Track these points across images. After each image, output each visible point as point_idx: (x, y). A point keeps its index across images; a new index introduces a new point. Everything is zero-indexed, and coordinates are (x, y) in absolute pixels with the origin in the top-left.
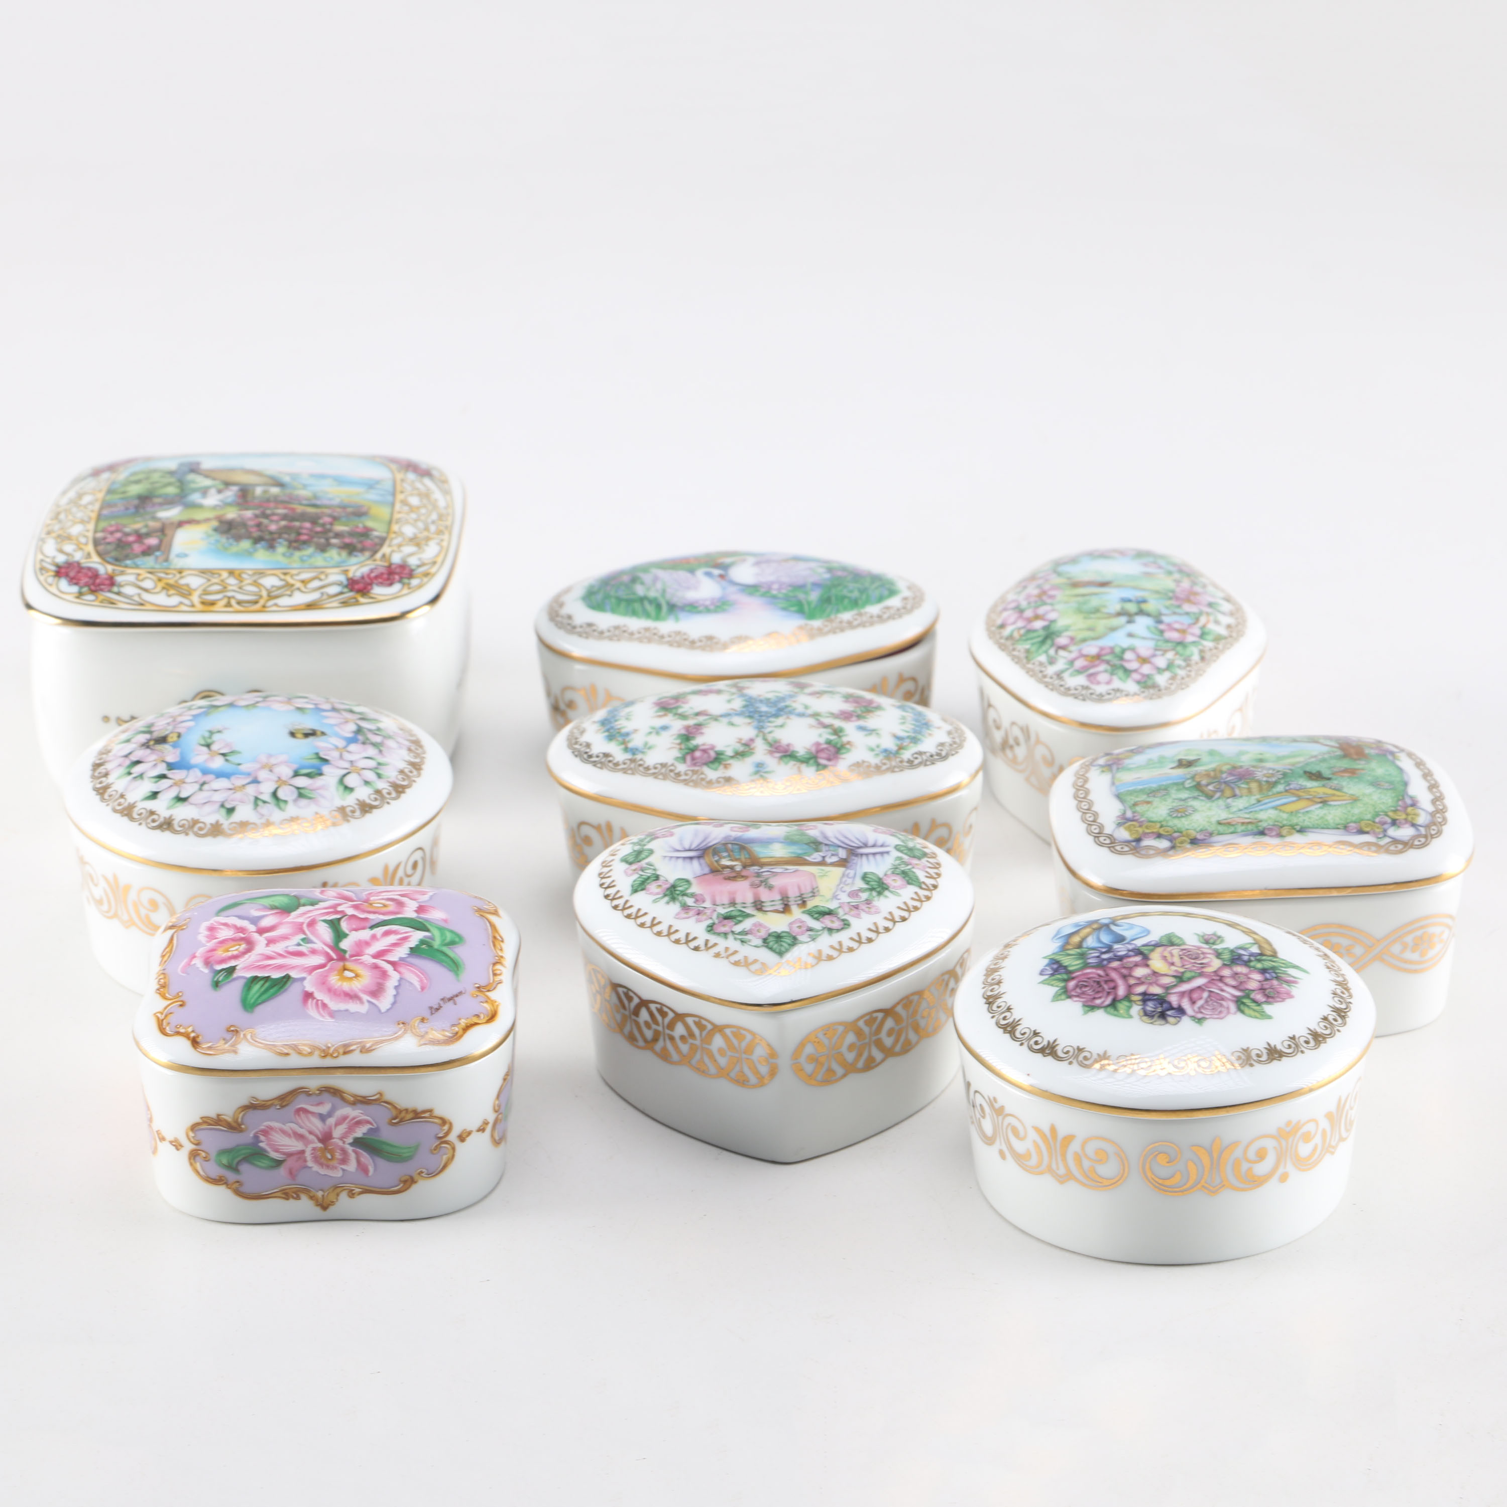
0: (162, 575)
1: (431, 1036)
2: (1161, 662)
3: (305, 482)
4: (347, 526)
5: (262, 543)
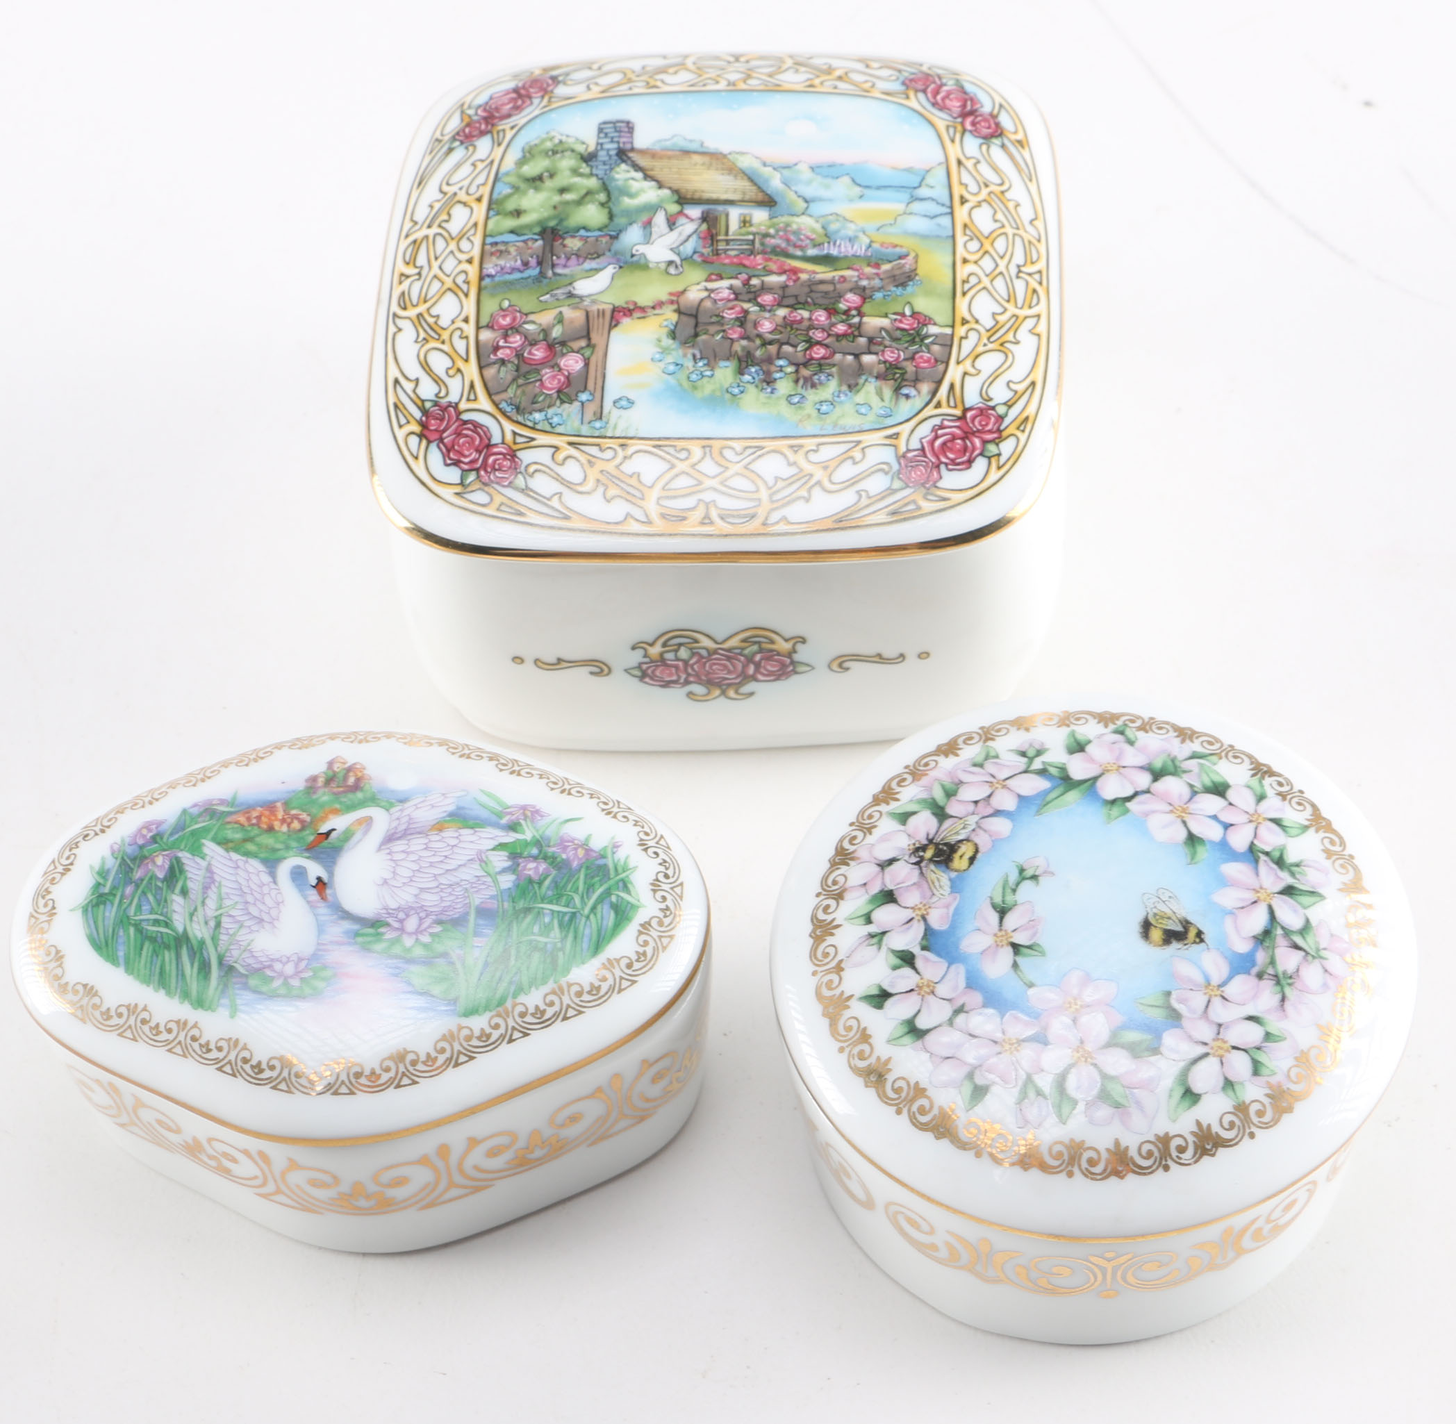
3: (808, 192)
4: (886, 316)
5: (753, 370)
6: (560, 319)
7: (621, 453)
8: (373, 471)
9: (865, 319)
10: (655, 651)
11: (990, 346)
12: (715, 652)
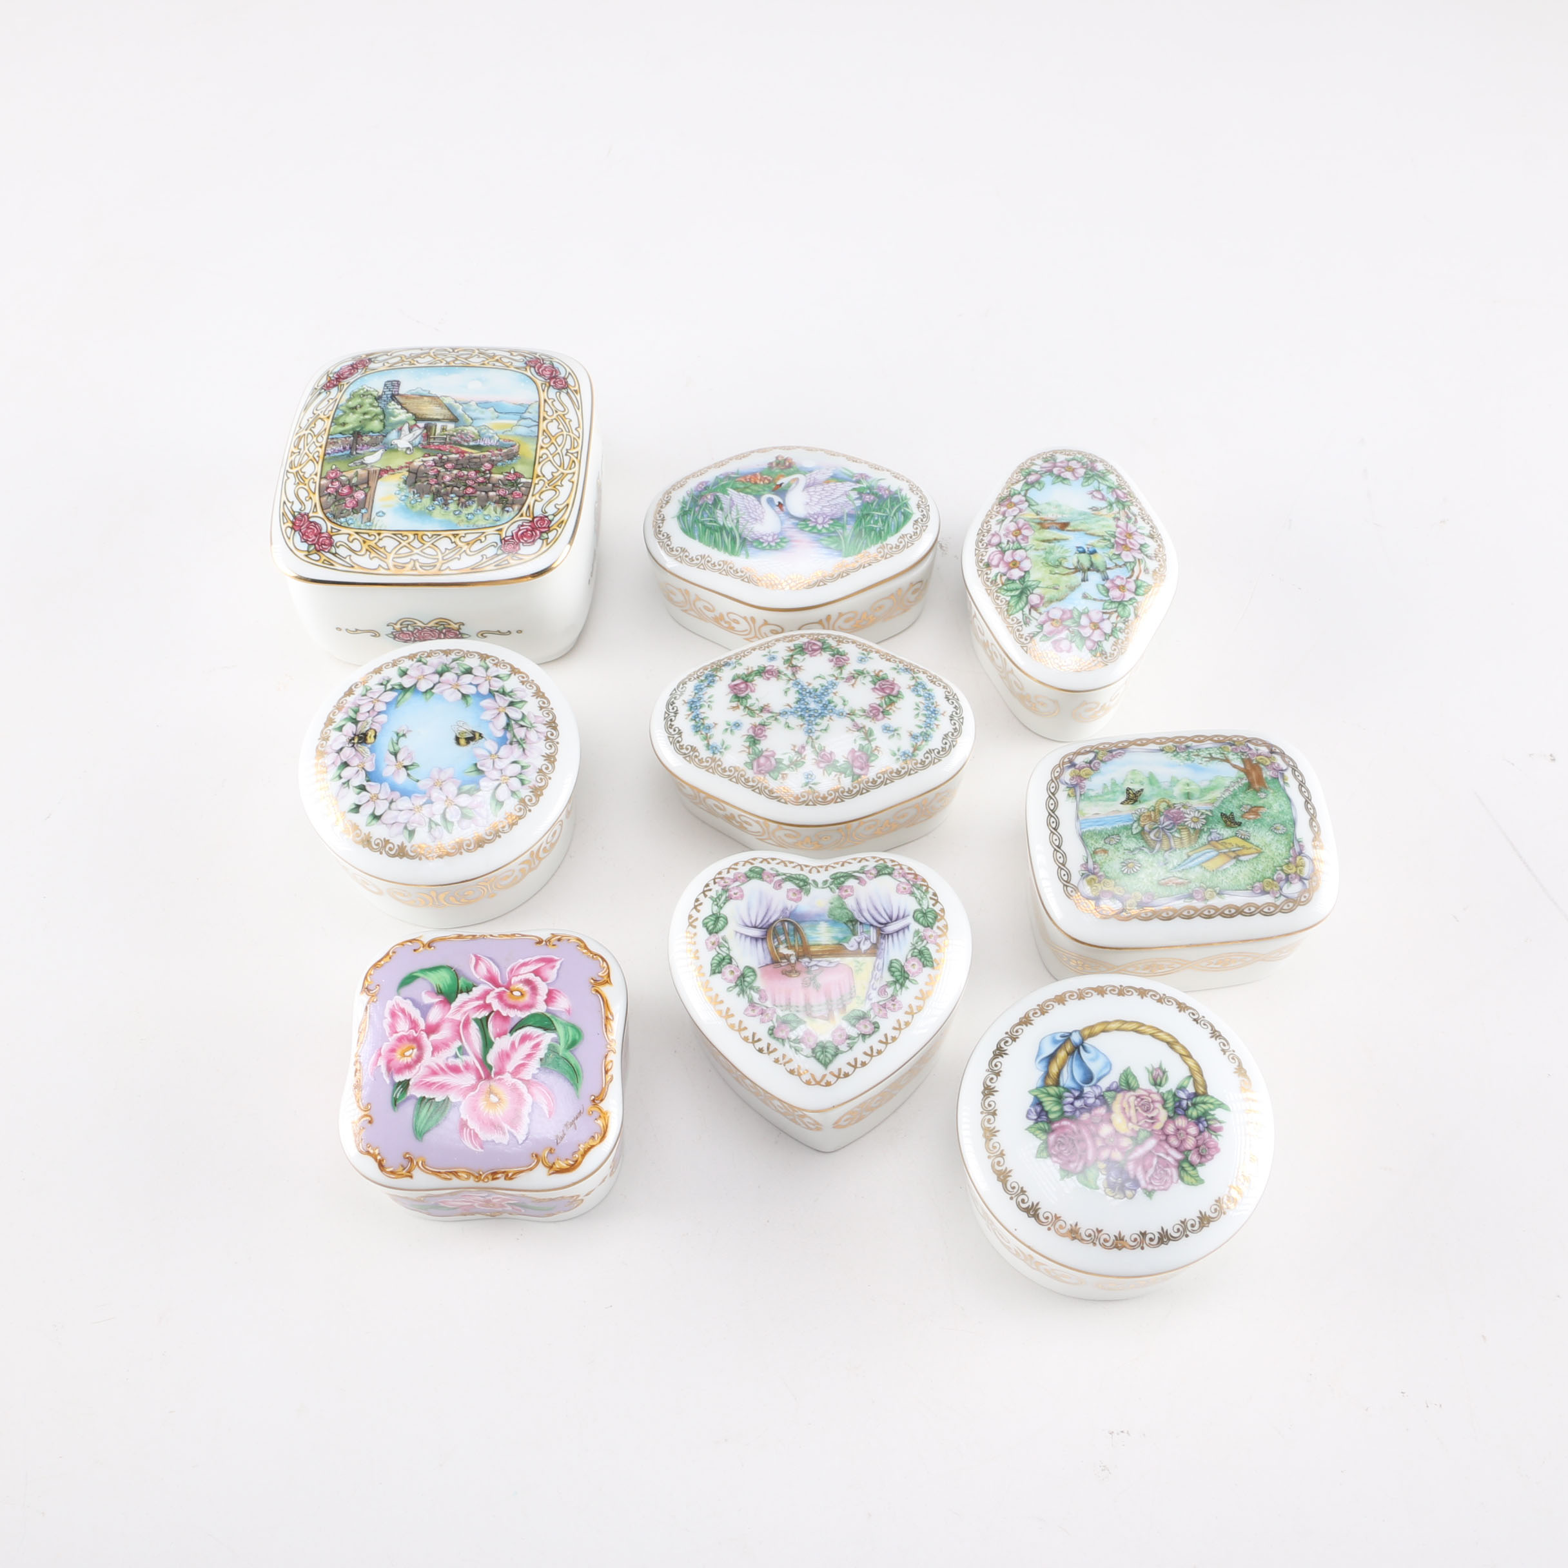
0: (366, 536)
1: (557, 1166)
2: (1107, 627)
3: (473, 415)
4: (502, 474)
5: (439, 499)
6: (357, 475)
7: (378, 537)
8: (271, 544)
9: (492, 475)
10: (398, 626)
11: (549, 488)
12: (425, 628)
